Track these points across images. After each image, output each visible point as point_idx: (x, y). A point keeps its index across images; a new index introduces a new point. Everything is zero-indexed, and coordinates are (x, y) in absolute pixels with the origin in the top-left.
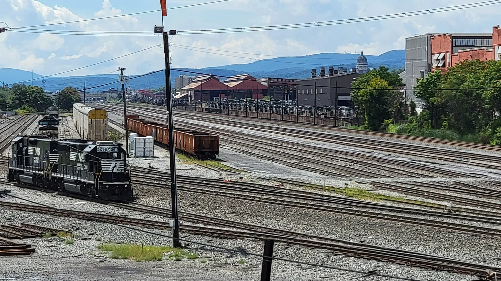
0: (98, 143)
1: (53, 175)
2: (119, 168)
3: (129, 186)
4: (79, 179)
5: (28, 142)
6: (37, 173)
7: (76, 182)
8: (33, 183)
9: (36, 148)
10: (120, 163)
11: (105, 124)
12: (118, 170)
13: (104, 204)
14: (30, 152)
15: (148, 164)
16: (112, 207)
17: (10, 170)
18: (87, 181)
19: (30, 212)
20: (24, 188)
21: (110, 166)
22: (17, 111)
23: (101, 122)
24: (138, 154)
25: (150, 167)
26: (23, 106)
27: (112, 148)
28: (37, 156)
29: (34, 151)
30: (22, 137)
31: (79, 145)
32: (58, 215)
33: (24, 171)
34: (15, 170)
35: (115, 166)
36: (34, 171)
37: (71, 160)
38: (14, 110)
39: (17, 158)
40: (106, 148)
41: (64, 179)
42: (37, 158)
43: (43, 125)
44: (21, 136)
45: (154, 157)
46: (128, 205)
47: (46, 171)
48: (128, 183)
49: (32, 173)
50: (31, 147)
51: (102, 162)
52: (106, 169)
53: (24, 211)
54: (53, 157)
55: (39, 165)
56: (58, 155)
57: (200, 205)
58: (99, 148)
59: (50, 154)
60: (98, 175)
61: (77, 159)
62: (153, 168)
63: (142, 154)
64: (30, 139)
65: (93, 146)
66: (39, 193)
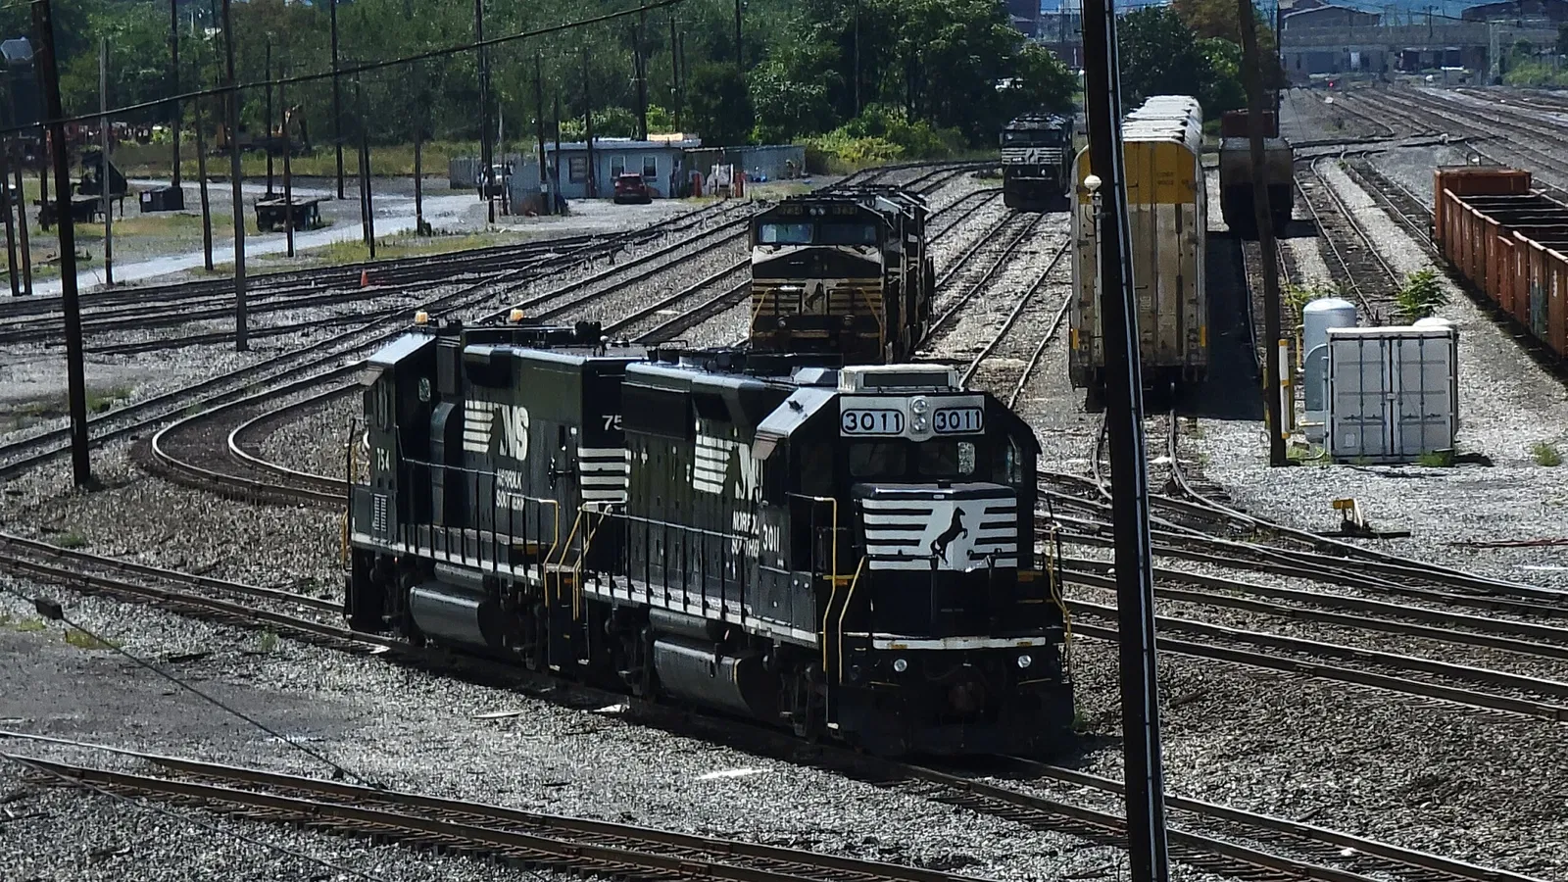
0: (850, 376)
1: (590, 587)
2: (979, 541)
3: (1048, 660)
4: (731, 618)
5: (464, 373)
6: (504, 579)
7: (718, 636)
8: (482, 641)
9: (505, 409)
10: (988, 511)
11: (1185, 236)
12: (973, 556)
13: (873, 780)
14: (476, 440)
15: (1336, 504)
16: (909, 801)
17: (359, 552)
18: (776, 629)
19: (354, 842)
20: (437, 673)
21: (922, 527)
22: (824, 143)
23: (1160, 224)
24: (1351, 441)
25: (1350, 529)
26: (868, 112)
27: (939, 412)
28: (510, 463)
29: (498, 432)
30: (432, 338)
31: (742, 390)
32: (520, 858)
33: (433, 561)
34: (388, 556)
35: (956, 528)
36: (487, 565)
37: (701, 493)
38: (801, 142)
39: (394, 476)
40: (898, 413)
41: (654, 612)
42: (510, 478)
43: (777, 246)
44: (425, 333)
45: (1453, 458)
46: (1025, 790)
47: (554, 560)
48: (1040, 641)
49: (480, 577)
50: (478, 405)
51: (868, 504)
52: (893, 550)
53: (321, 830)
54: (600, 473)
55: (518, 521)
56: (628, 454)
57: (1473, 788)
58: (851, 412)
59: (582, 452)
60: (842, 591)
61: (728, 486)
62: (1367, 532)
63: (1375, 439)
64: (470, 349)
65: (814, 400)
66: (509, 705)
